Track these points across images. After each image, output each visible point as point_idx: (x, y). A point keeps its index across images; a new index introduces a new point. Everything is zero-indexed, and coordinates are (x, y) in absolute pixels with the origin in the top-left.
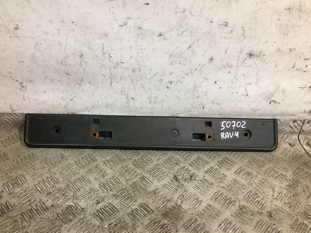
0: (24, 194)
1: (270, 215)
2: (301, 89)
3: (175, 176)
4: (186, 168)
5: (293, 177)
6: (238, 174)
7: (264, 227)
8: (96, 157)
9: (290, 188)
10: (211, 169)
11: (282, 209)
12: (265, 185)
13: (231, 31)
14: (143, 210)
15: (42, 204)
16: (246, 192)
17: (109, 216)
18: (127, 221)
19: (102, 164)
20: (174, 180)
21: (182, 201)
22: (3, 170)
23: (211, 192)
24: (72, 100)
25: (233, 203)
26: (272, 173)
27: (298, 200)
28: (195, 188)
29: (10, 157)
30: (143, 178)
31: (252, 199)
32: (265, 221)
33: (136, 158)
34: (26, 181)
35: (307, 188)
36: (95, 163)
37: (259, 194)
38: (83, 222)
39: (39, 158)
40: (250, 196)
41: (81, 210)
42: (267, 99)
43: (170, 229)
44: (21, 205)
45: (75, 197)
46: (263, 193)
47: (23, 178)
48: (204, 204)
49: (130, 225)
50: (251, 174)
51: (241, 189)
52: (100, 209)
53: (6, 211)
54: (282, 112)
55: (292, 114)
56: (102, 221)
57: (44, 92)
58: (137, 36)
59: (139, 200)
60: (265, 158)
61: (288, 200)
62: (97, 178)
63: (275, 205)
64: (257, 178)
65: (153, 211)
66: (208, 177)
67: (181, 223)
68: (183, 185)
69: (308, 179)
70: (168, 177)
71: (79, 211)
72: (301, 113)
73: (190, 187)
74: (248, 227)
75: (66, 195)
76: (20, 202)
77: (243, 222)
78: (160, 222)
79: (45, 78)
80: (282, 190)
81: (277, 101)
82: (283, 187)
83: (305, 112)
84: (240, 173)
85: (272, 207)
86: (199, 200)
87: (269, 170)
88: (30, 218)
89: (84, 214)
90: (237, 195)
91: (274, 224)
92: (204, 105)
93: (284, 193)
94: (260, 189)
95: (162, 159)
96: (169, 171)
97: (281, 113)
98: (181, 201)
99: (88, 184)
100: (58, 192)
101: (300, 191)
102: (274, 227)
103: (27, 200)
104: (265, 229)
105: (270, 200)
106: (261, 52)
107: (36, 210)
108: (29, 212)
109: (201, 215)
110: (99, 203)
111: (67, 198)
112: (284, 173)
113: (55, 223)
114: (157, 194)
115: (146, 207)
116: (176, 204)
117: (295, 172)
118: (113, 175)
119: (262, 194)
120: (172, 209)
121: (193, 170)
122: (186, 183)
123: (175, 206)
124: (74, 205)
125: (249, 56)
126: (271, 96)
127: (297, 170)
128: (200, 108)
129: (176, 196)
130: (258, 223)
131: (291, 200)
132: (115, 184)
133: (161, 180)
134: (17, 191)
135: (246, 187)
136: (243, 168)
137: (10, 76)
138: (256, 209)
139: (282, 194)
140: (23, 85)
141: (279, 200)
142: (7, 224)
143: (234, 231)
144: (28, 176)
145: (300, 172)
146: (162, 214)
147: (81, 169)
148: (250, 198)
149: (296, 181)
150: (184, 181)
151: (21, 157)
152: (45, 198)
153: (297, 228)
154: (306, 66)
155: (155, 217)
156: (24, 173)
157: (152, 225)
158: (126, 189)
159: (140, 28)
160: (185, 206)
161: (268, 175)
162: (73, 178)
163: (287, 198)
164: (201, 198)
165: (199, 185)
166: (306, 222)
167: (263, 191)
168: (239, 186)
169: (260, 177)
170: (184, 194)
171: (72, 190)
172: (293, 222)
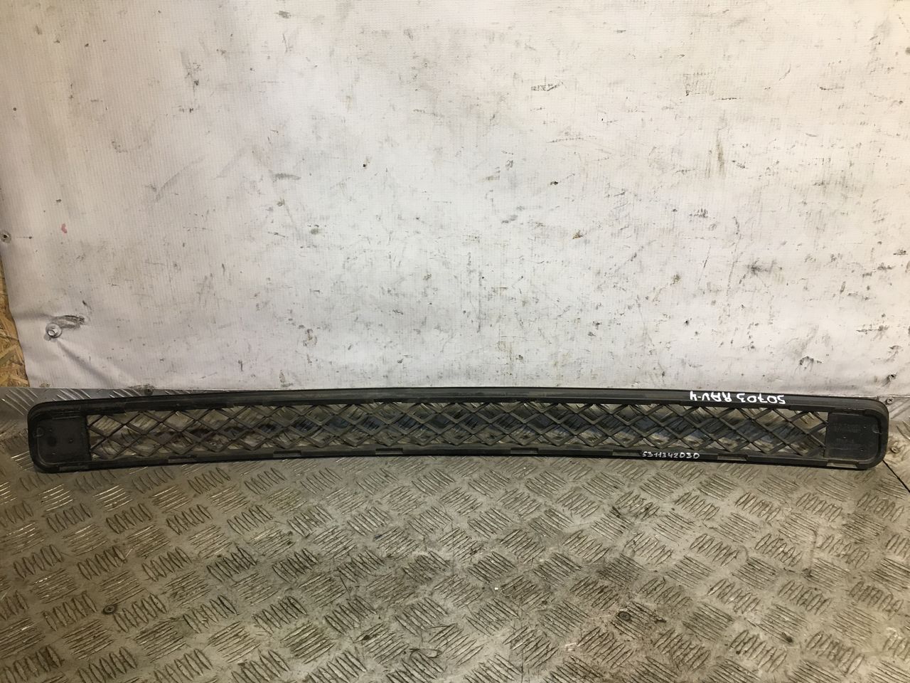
0: (332, 537)
1: (808, 574)
2: (863, 333)
3: (614, 508)
4: (634, 494)
5: (857, 511)
6: (743, 505)
7: (796, 593)
8: (451, 475)
9: (849, 530)
10: (685, 497)
11: (832, 564)
12: (797, 524)
13: (714, 226)
14: (560, 564)
15: (371, 554)
16: (759, 537)
17: (498, 573)
18: (533, 581)
19: (465, 487)
20: (613, 516)
21: (634, 552)
22: (280, 498)
23: (691, 536)
24: (400, 362)
25: (734, 555)
26: (812, 502)
27: (866, 551)
28: (657, 530)
29: (286, 476)
30: (550, 511)
31: (773, 548)
32: (799, 584)
33: (530, 476)
34: (330, 516)
35: (884, 530)
36: (452, 486)
37: (786, 540)
38: (454, 582)
39: (342, 477)
40: (768, 543)
41: (444, 563)
42: (794, 355)
43: (617, 595)
44: (333, 555)
45: (427, 542)
46: (794, 538)
47: (322, 511)
48: (677, 557)
49: (540, 587)
50: (768, 505)
51: (751, 532)
52: (479, 562)
53: (308, 565)
54: (828, 382)
55: (850, 384)
56: (488, 580)
57: (349, 349)
58: (533, 239)
59: (551, 548)
60: (798, 476)
61: (845, 549)
62: (462, 511)
63: (818, 559)
64: (781, 512)
65: (579, 567)
66: (680, 510)
67: (637, 585)
68: (632, 524)
69: (887, 514)
70: (600, 510)
71: (441, 565)
72: (868, 383)
73: (648, 528)
74: (765, 592)
75: (411, 540)
76: (328, 550)
77: (756, 585)
78: (596, 583)
79: (355, 321)
80: (834, 532)
81: (815, 359)
82: (835, 527)
83: (876, 380)
84: (745, 503)
85: (812, 562)
86: (667, 549)
87: (805, 498)
88: (355, 575)
89: (452, 570)
90: (741, 541)
91: (816, 589)
92: (665, 370)
93: (836, 537)
94: (789, 532)
95: (584, 477)
96: (600, 499)
97: (826, 384)
98: (630, 551)
99: (446, 521)
100: (395, 533)
101: (870, 534)
102: (815, 593)
103: (341, 546)
104: (799, 596)
105: (808, 550)
106: (774, 263)
107: (362, 564)
108: (349, 566)
109: (673, 574)
110: (475, 552)
111: (414, 544)
112: (838, 504)
113: (403, 584)
114: (583, 539)
115: (565, 560)
116: (622, 556)
117: (860, 500)
118: (492, 507)
119: (792, 540)
120: (616, 563)
121: (649, 499)
122: (638, 522)
123: (622, 559)
124: (429, 556)
125: (750, 270)
126: (803, 349)
127: (865, 498)
128: (656, 374)
129: (621, 543)
130: (784, 587)
131: (852, 551)
132: (499, 521)
133: (587, 514)
134: (317, 533)
135: (760, 529)
136: (752, 494)
137: (290, 317)
138: (781, 565)
139: (833, 540)
140: (312, 335)
141: (827, 550)
142: (317, 585)
143: (739, 598)
144: (330, 507)
145: (870, 502)
146: (598, 571)
147: (426, 495)
148: (768, 546)
149: (862, 517)
150: (634, 518)
151: (306, 474)
152: (374, 544)
153: (862, 595)
154: (868, 288)
155: (587, 575)
156: (321, 503)
157: (583, 588)
158: (521, 530)
159: (540, 225)
160: (641, 559)
161: (805, 508)
162: (416, 512)
163: (842, 547)
164: (671, 545)
165: (665, 525)
166: (880, 586)
167: (794, 535)
168: (746, 527)
169: (787, 511)
170: (636, 540)
171: (419, 530)
172: (853, 585)
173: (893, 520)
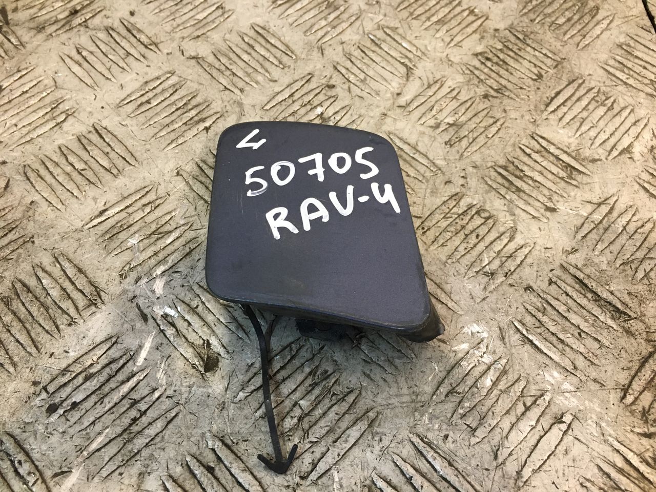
5: (515, 23)
9: (482, 67)
11: (415, 148)
12: (379, 51)
16: (286, 80)
25: (207, 124)
27: (498, 115)
28: (67, 60)
35: (556, 66)
37: (340, 89)
46: (358, 84)
48: (73, 127)
50: (338, 9)
51: (272, 69)
61: (454, 112)
64: (358, 23)
68: (21, 45)
69: (575, 32)
80: (448, 71)
82: (455, 59)
86: (64, 107)
90: (242, 90)
93: (449, 83)
94: (355, 70)
101: (523, 76)
105: (377, 113)
119: (353, 88)
131: (469, 114)
135: (296, 61)
139: (439, 89)
141: (417, 114)
148: (294, 102)
149: (521, 37)
150: (33, 32)
153: (445, 230)
161: (411, 14)
163: (455, 104)
164: (76, 98)
165: (93, 48)
166: (496, 205)
167: (362, 76)
168: (267, 55)
169: (372, 20)
170: (6, 84)
173: (582, 45)
